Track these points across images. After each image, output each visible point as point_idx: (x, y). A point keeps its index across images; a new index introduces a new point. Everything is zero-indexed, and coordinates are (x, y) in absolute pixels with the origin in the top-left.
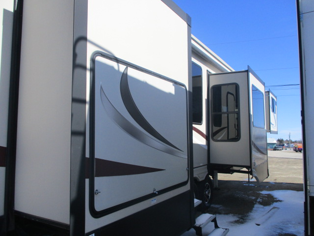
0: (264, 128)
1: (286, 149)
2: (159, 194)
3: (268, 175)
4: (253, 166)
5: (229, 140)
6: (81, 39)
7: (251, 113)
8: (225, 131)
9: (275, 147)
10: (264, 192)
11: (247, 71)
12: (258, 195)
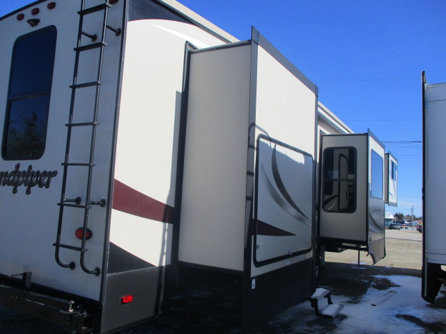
0: (382, 199)
1: (406, 228)
2: (292, 256)
3: (385, 255)
4: (369, 243)
5: (340, 211)
6: (252, 125)
7: (370, 182)
8: (335, 200)
9: (392, 225)
10: (379, 277)
11: (367, 135)
12: (372, 279)
